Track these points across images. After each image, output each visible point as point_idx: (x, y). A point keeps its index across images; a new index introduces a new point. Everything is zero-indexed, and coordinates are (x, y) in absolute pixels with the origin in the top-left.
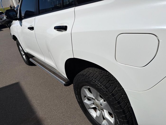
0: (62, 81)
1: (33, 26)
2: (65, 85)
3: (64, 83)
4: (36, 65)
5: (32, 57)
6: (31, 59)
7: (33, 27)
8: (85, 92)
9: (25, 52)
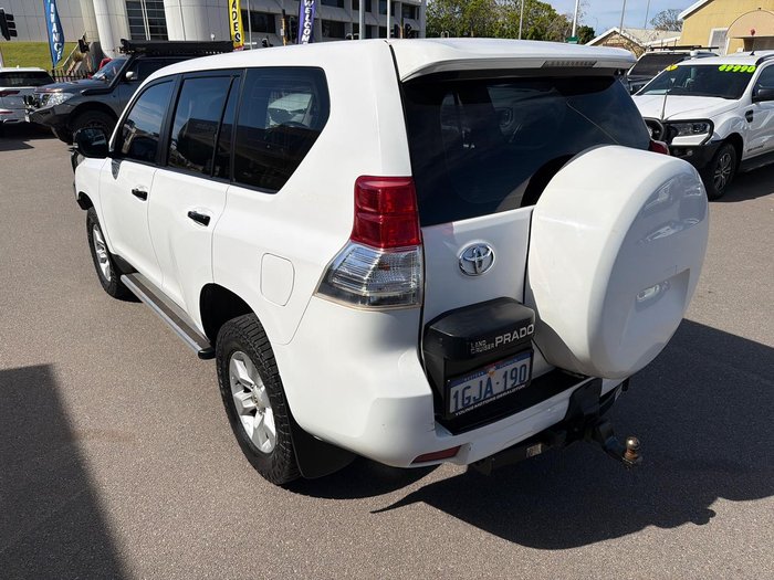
0: (195, 344)
1: (146, 190)
2: (201, 355)
3: (200, 349)
4: (140, 302)
5: (131, 270)
6: (124, 278)
7: (146, 194)
8: (236, 367)
9: (112, 252)
